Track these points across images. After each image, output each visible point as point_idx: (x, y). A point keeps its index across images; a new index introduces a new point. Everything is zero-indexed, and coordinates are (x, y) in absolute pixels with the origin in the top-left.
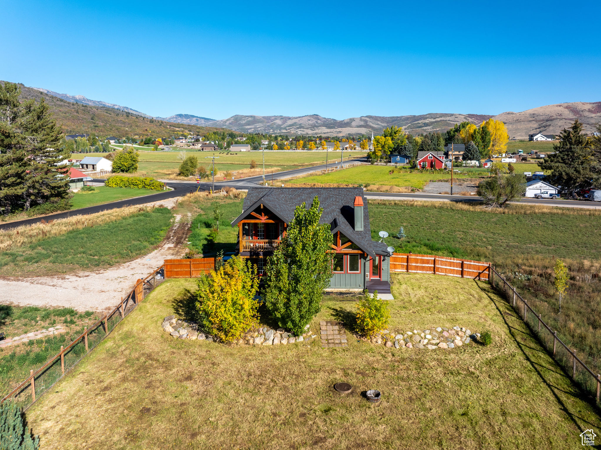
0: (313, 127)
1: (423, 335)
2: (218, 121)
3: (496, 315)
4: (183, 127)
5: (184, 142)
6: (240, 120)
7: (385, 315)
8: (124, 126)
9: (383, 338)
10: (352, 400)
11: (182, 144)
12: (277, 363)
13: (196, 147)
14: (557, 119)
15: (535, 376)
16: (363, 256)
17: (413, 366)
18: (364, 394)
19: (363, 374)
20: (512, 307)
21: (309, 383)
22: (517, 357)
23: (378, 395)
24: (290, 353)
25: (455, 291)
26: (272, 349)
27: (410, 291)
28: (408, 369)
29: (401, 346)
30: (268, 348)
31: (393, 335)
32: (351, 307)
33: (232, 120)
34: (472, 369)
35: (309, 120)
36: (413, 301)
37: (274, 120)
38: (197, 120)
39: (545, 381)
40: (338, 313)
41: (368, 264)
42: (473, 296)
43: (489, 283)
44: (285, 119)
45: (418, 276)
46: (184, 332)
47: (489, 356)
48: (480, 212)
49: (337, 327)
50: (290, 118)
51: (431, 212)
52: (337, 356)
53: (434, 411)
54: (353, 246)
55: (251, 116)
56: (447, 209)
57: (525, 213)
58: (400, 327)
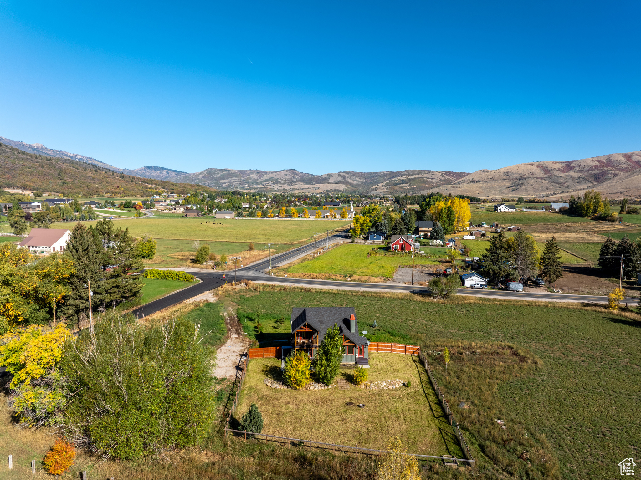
0: (290, 182)
1: (382, 383)
2: (190, 175)
3: (417, 374)
4: (156, 184)
5: (164, 204)
6: (214, 174)
7: (366, 375)
8: (94, 183)
9: (365, 385)
10: (354, 408)
11: (162, 208)
12: (322, 396)
13: (178, 211)
14: (529, 178)
15: (425, 398)
16: (355, 346)
17: (377, 396)
18: (359, 406)
19: (358, 399)
20: (425, 370)
21: (337, 403)
22: (420, 392)
23: (364, 405)
24: (326, 393)
25: (400, 362)
26: (318, 391)
27: (378, 363)
28: (375, 397)
29: (373, 388)
30: (316, 391)
31: (369, 384)
32: (351, 372)
33: (205, 174)
34: (400, 396)
35: (286, 175)
36: (379, 368)
37: (249, 174)
38: (168, 173)
39: (428, 400)
40: (344, 375)
41: (357, 350)
42: (408, 365)
43: (419, 357)
44: (261, 173)
45: (382, 354)
46: (277, 385)
47: (409, 391)
48: (429, 303)
49: (345, 381)
50: (266, 173)
51: (396, 303)
52: (346, 393)
53: (384, 410)
54: (351, 342)
55: (226, 170)
56: (407, 300)
57: (458, 304)
58: (373, 380)
